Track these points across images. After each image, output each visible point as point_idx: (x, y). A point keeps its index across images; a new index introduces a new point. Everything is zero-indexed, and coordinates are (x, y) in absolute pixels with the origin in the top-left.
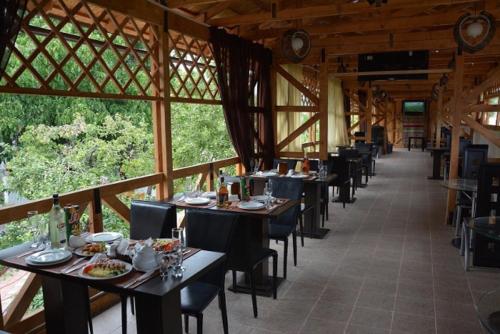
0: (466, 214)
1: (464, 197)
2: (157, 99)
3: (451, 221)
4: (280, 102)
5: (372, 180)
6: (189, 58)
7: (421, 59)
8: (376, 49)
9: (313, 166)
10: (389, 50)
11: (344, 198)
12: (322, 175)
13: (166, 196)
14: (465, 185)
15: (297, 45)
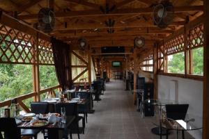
0: (140, 100)
1: (139, 95)
2: (34, 64)
3: (135, 104)
4: (73, 64)
5: (105, 92)
6: (44, 48)
7: (122, 49)
8: (108, 45)
9: (88, 87)
10: (111, 45)
11: (98, 99)
12: (92, 90)
13: (37, 100)
14: (139, 91)
15: (83, 44)
